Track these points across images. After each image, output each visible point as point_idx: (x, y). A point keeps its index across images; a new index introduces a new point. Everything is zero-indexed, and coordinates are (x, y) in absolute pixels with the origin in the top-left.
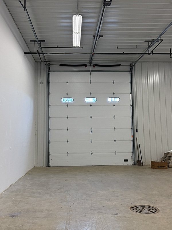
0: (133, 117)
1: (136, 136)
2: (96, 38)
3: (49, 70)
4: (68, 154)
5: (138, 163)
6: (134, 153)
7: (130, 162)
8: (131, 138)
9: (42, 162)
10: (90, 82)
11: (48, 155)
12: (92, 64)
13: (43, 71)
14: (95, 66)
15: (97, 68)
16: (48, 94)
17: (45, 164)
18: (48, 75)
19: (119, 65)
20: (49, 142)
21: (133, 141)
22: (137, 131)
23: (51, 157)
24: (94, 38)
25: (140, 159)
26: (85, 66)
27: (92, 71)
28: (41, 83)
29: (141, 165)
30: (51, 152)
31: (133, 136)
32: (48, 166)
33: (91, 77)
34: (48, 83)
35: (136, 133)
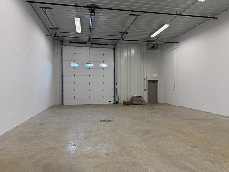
0: (115, 76)
1: (116, 87)
2: (90, 29)
3: (62, 45)
4: (75, 97)
5: (117, 103)
6: (114, 97)
7: (112, 102)
8: (114, 89)
9: (58, 102)
10: (89, 54)
11: (62, 98)
12: (91, 42)
13: (58, 45)
14: (92, 44)
15: (93, 45)
16: (62, 60)
17: (60, 104)
18: (62, 48)
19: (107, 44)
20: (62, 90)
21: (114, 90)
22: (117, 84)
23: (64, 100)
24: (89, 29)
25: (118, 101)
26: (86, 43)
27: (90, 47)
28: (57, 53)
29: (118, 104)
30: (64, 96)
31: (114, 87)
32: (62, 105)
33: (90, 51)
34: (62, 53)
35: (116, 86)
